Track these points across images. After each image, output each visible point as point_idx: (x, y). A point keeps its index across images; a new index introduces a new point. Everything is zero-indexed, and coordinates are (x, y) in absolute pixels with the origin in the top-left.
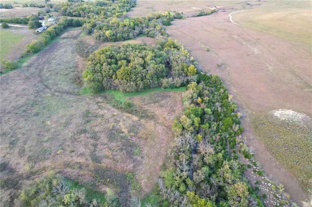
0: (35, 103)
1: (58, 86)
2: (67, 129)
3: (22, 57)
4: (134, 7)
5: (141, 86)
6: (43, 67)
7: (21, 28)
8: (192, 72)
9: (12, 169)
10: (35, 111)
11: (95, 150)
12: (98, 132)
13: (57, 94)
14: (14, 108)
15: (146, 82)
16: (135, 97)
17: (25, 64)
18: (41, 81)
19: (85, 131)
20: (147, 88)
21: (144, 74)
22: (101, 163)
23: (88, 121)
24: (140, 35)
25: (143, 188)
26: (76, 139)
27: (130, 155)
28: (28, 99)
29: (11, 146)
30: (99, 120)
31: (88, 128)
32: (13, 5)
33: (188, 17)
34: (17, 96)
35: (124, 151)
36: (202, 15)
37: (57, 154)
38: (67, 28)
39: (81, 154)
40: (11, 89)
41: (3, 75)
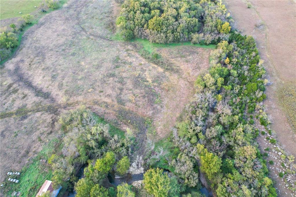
0: (72, 44)
1: (93, 30)
2: (98, 71)
5: (171, 39)
6: (81, 9)
8: (225, 30)
9: (53, 99)
10: (72, 51)
11: (120, 94)
12: (125, 78)
13: (91, 37)
14: (56, 46)
15: (176, 35)
16: (164, 49)
17: (65, 5)
18: (78, 24)
19: (113, 75)
20: (176, 41)
21: (175, 27)
22: (124, 106)
23: (117, 67)
25: (159, 133)
26: (105, 81)
27: (151, 102)
28: (67, 39)
29: (53, 79)
30: (127, 67)
31: (116, 72)
34: (58, 35)
35: (146, 99)
37: (89, 92)
39: (108, 95)
40: (53, 28)
41: (47, 14)
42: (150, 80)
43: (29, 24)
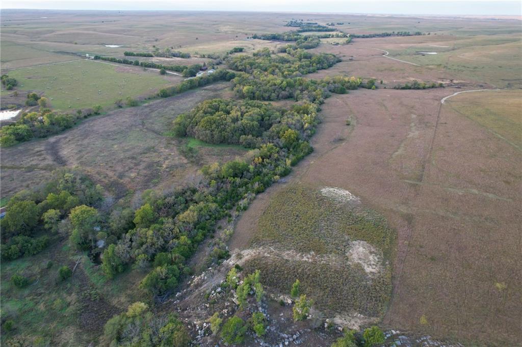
0: (121, 132)
1: (153, 125)
2: (123, 154)
3: (149, 98)
4: (325, 69)
6: (158, 109)
7: (176, 75)
8: (286, 137)
10: (115, 137)
11: (127, 171)
12: (143, 161)
13: (145, 130)
14: (104, 132)
16: (207, 147)
17: (146, 104)
18: (143, 119)
19: (133, 158)
21: (227, 127)
22: (121, 179)
23: (145, 153)
24: (291, 99)
25: (131, 202)
26: (122, 161)
27: (148, 181)
28: (119, 129)
29: (78, 153)
30: (154, 154)
31: (139, 157)
32: (191, 56)
33: (385, 88)
34: (115, 125)
35: (146, 178)
37: (99, 165)
39: (115, 170)
40: (116, 119)
41: (121, 109)
42: (164, 166)
43: (97, 114)
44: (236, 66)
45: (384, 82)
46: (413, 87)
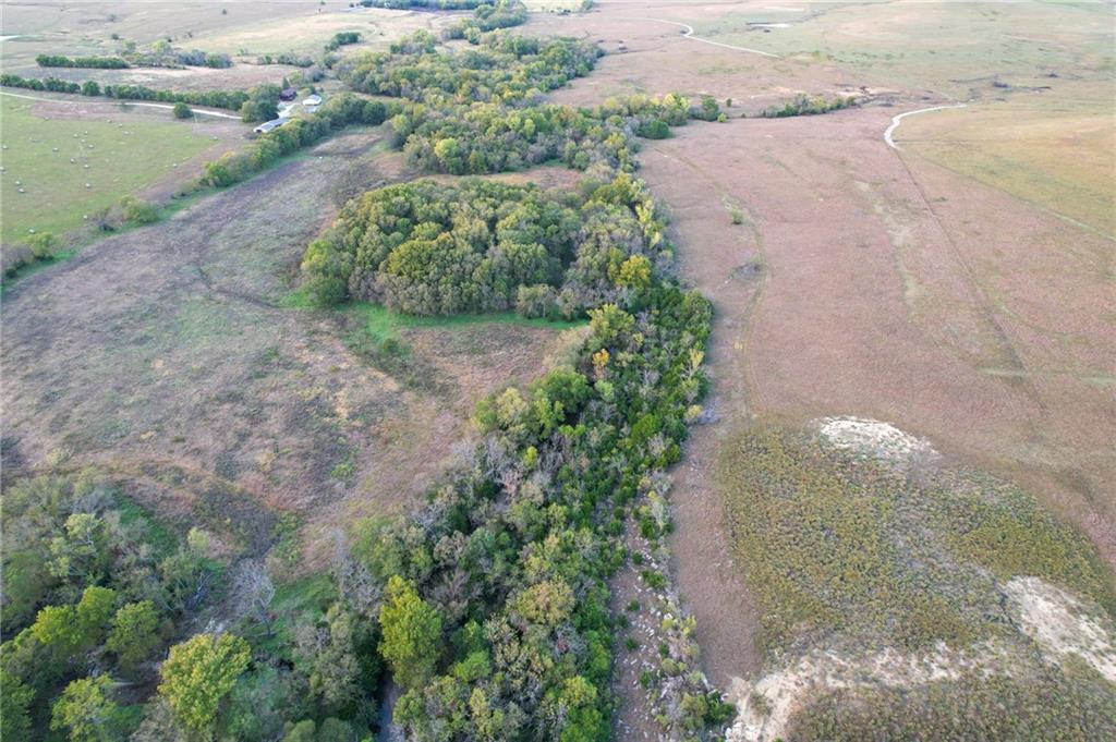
0: (153, 312)
1: (234, 278)
2: (195, 386)
3: (183, 195)
4: (581, 76)
5: (447, 300)
6: (223, 225)
7: (222, 119)
8: (629, 277)
9: (17, 456)
10: (140, 332)
11: (237, 447)
12: (268, 405)
13: (219, 297)
14: (98, 318)
15: (465, 291)
16: (428, 330)
17: (182, 214)
18: (197, 262)
19: (234, 398)
20: (469, 308)
21: (469, 267)
22: (233, 480)
23: (259, 375)
25: (307, 559)
26: (204, 413)
27: (320, 473)
28: (141, 301)
29: (43, 405)
30: (291, 375)
31: (250, 391)
32: (234, 59)
33: (744, 116)
34: (119, 290)
35: (310, 462)
36: (795, 114)
37: (139, 441)
38: (343, 127)
39: (196, 449)
40: (113, 272)
41: (113, 237)
42: (343, 412)
43: (44, 259)
44: (373, 83)
45: (735, 101)
46: (800, 110)
